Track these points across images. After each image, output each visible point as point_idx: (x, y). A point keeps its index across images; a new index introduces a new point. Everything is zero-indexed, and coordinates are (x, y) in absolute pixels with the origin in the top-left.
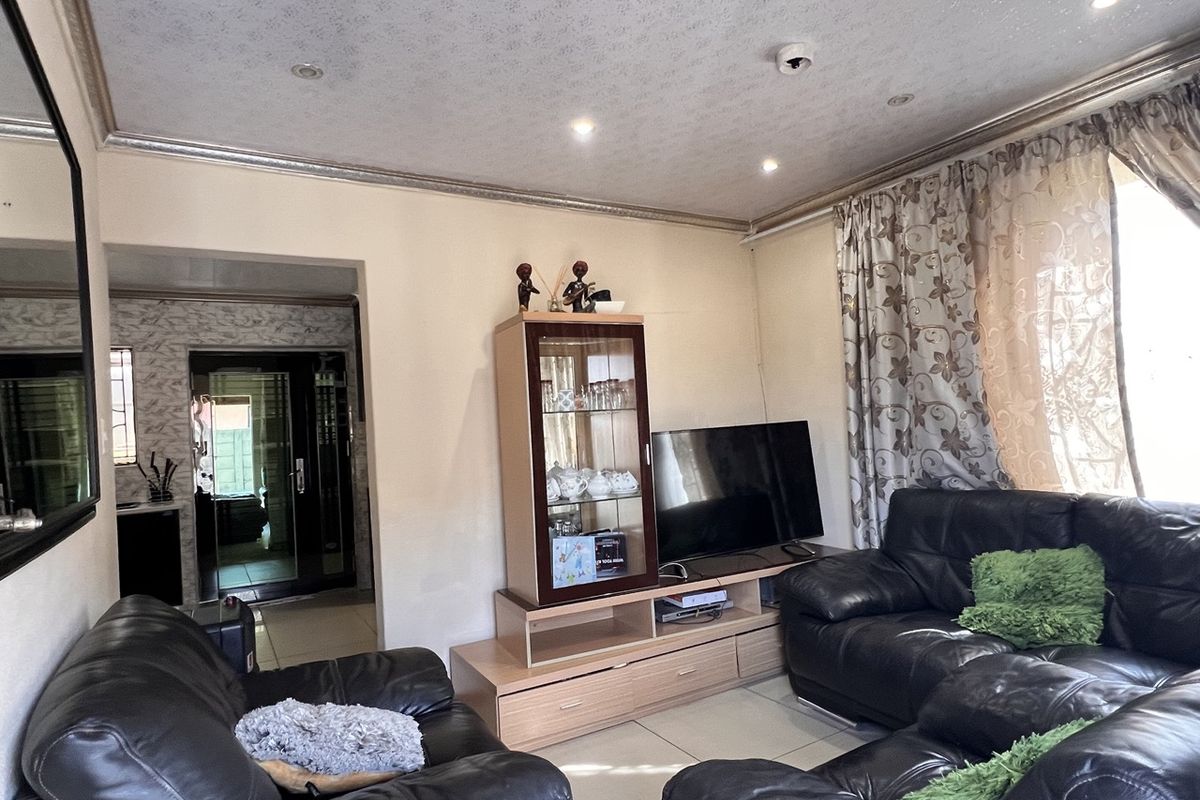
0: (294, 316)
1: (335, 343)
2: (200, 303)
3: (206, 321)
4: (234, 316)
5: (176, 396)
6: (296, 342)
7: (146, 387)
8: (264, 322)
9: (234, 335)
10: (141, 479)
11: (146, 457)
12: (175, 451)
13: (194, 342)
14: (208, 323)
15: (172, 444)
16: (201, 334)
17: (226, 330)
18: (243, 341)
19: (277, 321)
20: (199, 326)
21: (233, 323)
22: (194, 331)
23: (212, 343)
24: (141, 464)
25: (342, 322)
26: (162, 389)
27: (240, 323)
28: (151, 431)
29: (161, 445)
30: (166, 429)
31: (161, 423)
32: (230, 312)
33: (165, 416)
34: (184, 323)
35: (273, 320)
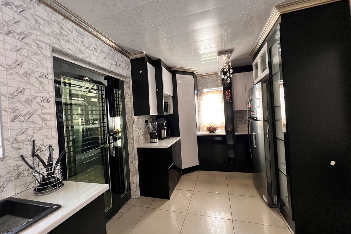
0: (111, 54)
2: (61, 17)
3: (66, 34)
4: (83, 39)
5: (43, 88)
6: (112, 69)
7: (11, 74)
8: (98, 51)
9: (84, 52)
10: (7, 171)
11: (13, 148)
12: (43, 138)
13: (57, 46)
14: (67, 36)
15: (41, 131)
16: (62, 42)
17: (79, 47)
18: (88, 58)
19: (104, 53)
20: (60, 34)
21: (82, 43)
22: (57, 37)
23: (69, 52)
24: (6, 154)
25: (127, 65)
26: (29, 79)
27: (87, 45)
28: (18, 119)
29: (28, 133)
30: (34, 118)
31: (28, 112)
32: (81, 35)
33: (33, 106)
34: (48, 27)
35: (102, 52)
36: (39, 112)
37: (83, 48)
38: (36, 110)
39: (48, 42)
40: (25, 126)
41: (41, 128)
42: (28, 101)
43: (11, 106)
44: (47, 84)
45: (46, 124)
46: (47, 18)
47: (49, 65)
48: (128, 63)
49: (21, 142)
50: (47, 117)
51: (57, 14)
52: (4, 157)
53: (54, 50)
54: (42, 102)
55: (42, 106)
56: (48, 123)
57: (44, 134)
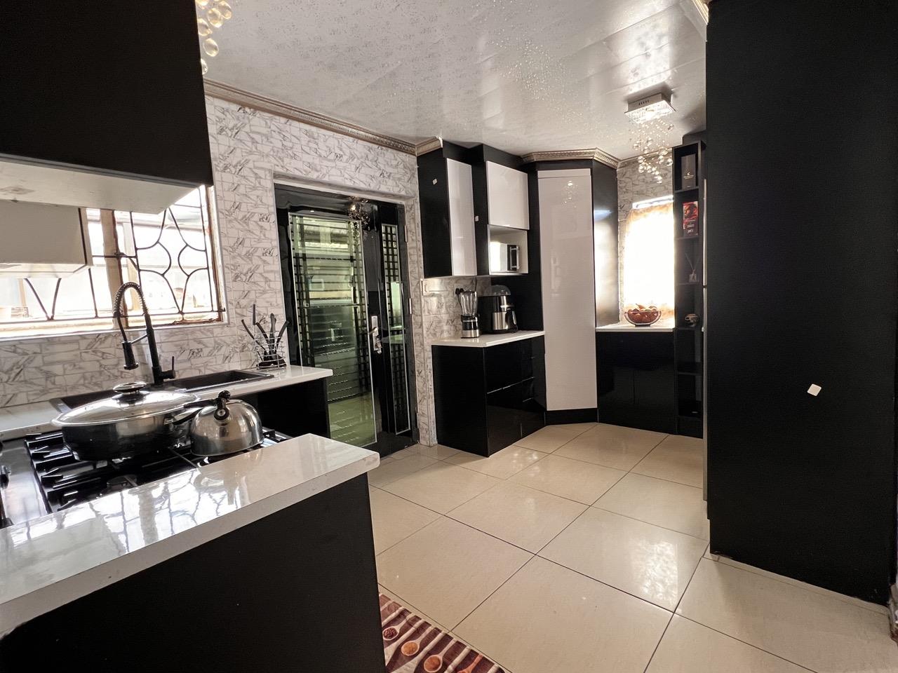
0: (370, 157)
2: (283, 120)
3: (290, 145)
4: (317, 144)
5: (264, 235)
6: (373, 187)
7: (230, 221)
8: (345, 158)
9: (318, 168)
10: (232, 340)
11: (236, 313)
12: (267, 305)
13: (279, 170)
14: (292, 148)
15: (264, 296)
16: (287, 160)
17: (311, 161)
18: (327, 176)
19: (356, 159)
20: (282, 149)
21: (316, 153)
22: (279, 155)
23: (297, 173)
24: (231, 320)
25: (408, 171)
26: (248, 225)
27: (323, 154)
28: (239, 279)
29: (251, 297)
30: (256, 278)
31: (250, 269)
32: (314, 138)
33: (253, 261)
34: (267, 143)
35: (352, 157)
36: (261, 270)
37: (317, 161)
38: (257, 267)
39: (268, 166)
40: (247, 287)
41: (264, 292)
42: (249, 256)
43: (232, 262)
44: (269, 229)
45: (269, 286)
46: (264, 131)
47: (270, 201)
48: (412, 165)
49: (244, 308)
50: (271, 276)
51: (277, 117)
52: (229, 323)
53: (276, 176)
54: (263, 255)
55: (264, 261)
56: (272, 285)
57: (268, 300)
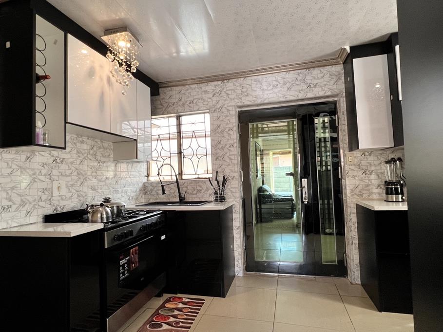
0: (299, 78)
1: (329, 93)
2: (242, 79)
3: (246, 90)
5: (230, 137)
7: (215, 133)
8: (280, 85)
9: (262, 96)
12: (230, 171)
16: (243, 98)
17: (257, 94)
19: (288, 84)
20: (241, 93)
21: (261, 89)
22: (240, 97)
25: (334, 77)
26: (223, 134)
27: (265, 88)
28: (218, 159)
29: (223, 168)
30: (226, 158)
31: (223, 154)
32: (260, 82)
33: (225, 150)
34: (234, 93)
35: (285, 83)
37: (261, 93)
38: (226, 153)
39: (233, 104)
40: (221, 163)
41: (229, 165)
42: (223, 148)
44: (233, 134)
45: (231, 162)
47: (234, 120)
48: (338, 72)
51: (239, 79)
53: (240, 107)
54: (229, 147)
55: (230, 150)
